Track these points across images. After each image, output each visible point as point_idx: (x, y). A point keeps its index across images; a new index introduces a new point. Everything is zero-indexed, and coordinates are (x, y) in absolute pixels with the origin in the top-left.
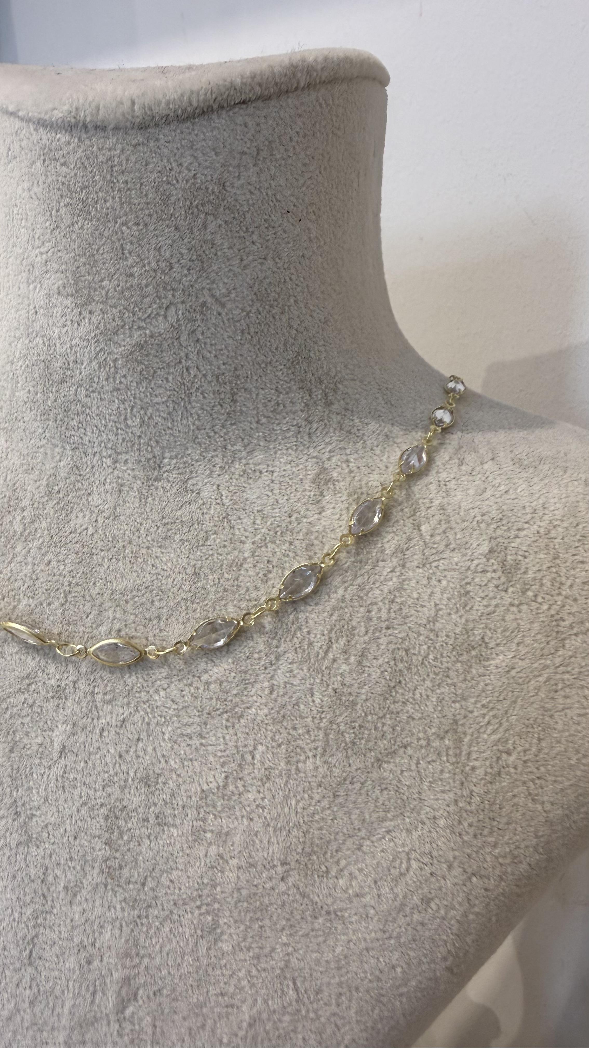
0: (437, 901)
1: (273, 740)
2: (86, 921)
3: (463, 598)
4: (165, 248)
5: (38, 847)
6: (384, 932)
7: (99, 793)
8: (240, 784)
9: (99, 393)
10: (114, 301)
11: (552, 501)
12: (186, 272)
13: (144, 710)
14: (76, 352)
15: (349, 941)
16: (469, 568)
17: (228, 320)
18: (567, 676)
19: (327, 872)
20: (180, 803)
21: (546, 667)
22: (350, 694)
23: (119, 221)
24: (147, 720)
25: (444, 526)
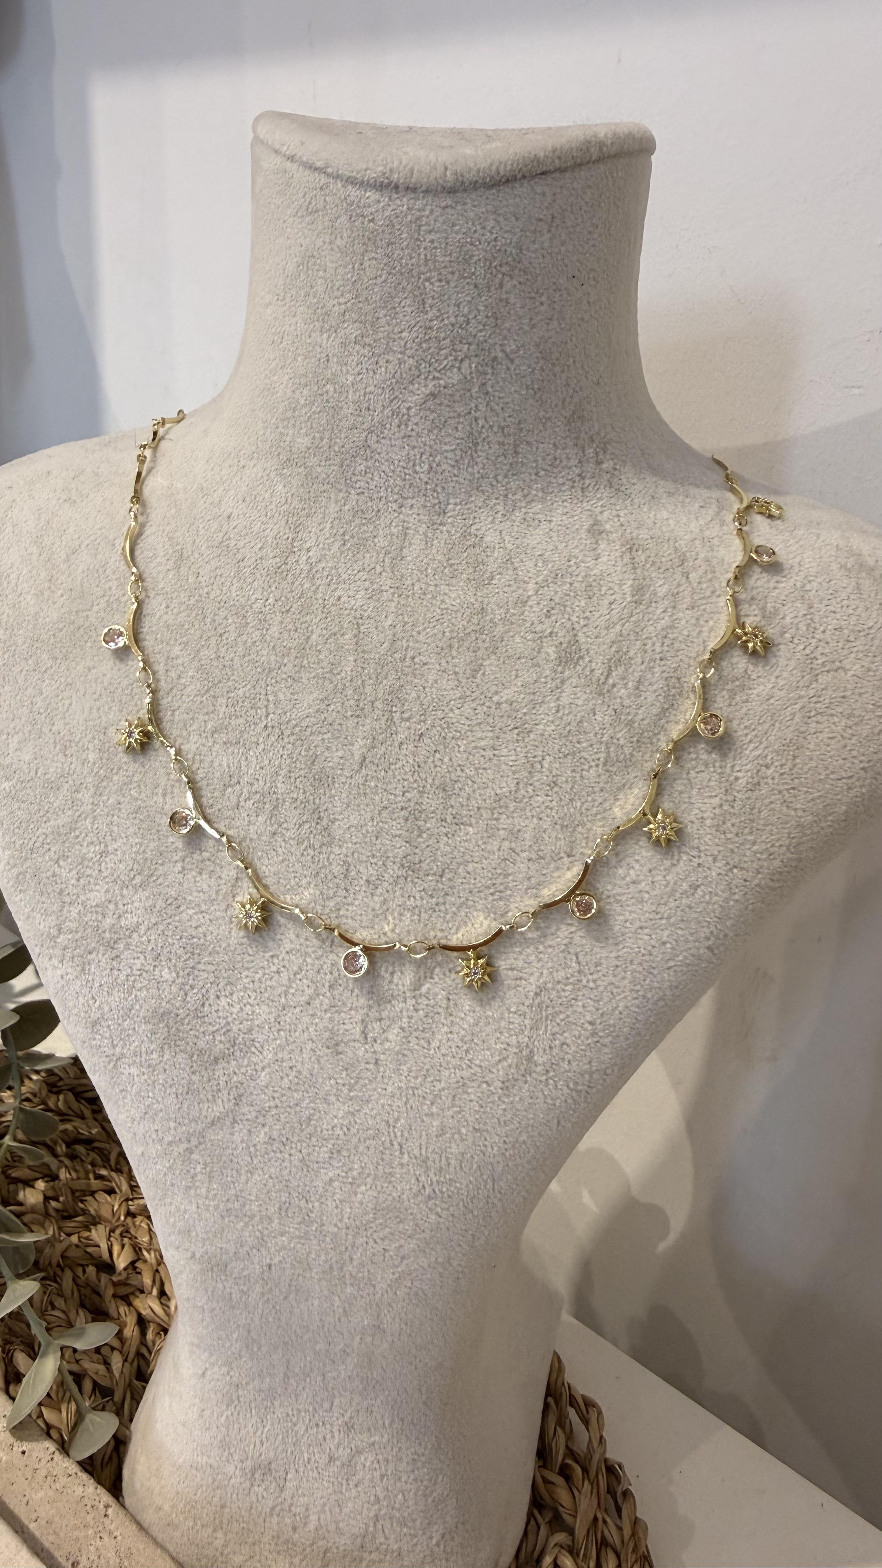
0: (703, 887)
2: (388, 910)
4: (464, 303)
5: (340, 847)
7: (399, 799)
10: (413, 351)
11: (807, 560)
12: (481, 327)
13: (440, 726)
17: (516, 375)
18: (819, 705)
20: (476, 805)
21: (800, 697)
22: (628, 714)
23: (422, 276)
24: (443, 734)
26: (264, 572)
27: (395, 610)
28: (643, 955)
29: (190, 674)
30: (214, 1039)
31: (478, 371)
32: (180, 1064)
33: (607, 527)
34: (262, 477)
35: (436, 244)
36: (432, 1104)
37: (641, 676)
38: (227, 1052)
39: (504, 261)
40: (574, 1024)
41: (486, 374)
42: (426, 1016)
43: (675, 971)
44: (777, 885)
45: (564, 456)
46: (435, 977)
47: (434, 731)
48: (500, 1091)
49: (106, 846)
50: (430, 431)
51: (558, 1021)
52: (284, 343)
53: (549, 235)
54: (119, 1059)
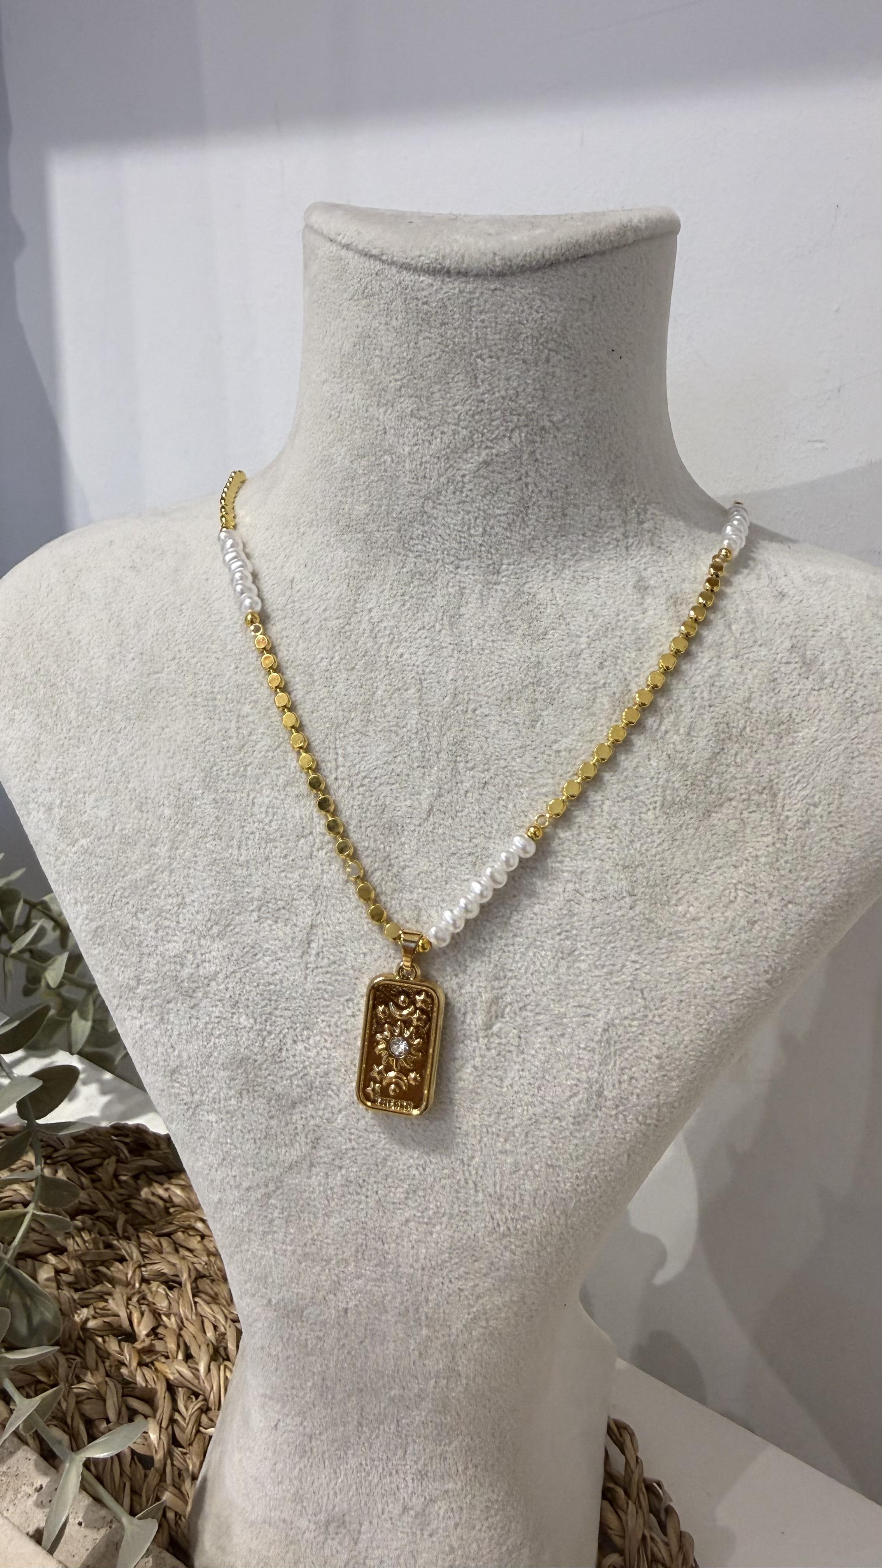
0: (760, 923)
1: (618, 795)
3: (772, 684)
5: (411, 892)
6: (718, 948)
7: (467, 845)
8: (591, 832)
9: (446, 505)
12: (530, 399)
14: (426, 468)
15: (688, 957)
16: (775, 660)
17: (563, 443)
18: (860, 746)
19: (668, 901)
25: (751, 626)
26: (329, 633)
27: (455, 665)
28: (706, 989)
29: (261, 731)
30: (292, 1083)
31: (527, 440)
32: (258, 1109)
33: (652, 582)
34: (322, 543)
35: (487, 323)
36: (506, 1141)
37: (692, 722)
38: (304, 1095)
39: (550, 337)
40: (641, 1058)
41: (534, 442)
42: (499, 1055)
43: (737, 1005)
44: (830, 919)
45: (608, 517)
46: (506, 1016)
47: (497, 780)
48: (571, 1126)
49: (183, 898)
50: (484, 496)
51: (626, 1056)
52: (341, 418)
53: (591, 313)
54: (197, 1106)
